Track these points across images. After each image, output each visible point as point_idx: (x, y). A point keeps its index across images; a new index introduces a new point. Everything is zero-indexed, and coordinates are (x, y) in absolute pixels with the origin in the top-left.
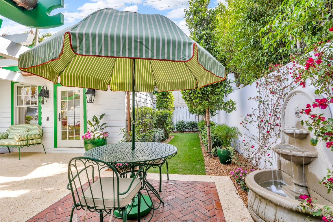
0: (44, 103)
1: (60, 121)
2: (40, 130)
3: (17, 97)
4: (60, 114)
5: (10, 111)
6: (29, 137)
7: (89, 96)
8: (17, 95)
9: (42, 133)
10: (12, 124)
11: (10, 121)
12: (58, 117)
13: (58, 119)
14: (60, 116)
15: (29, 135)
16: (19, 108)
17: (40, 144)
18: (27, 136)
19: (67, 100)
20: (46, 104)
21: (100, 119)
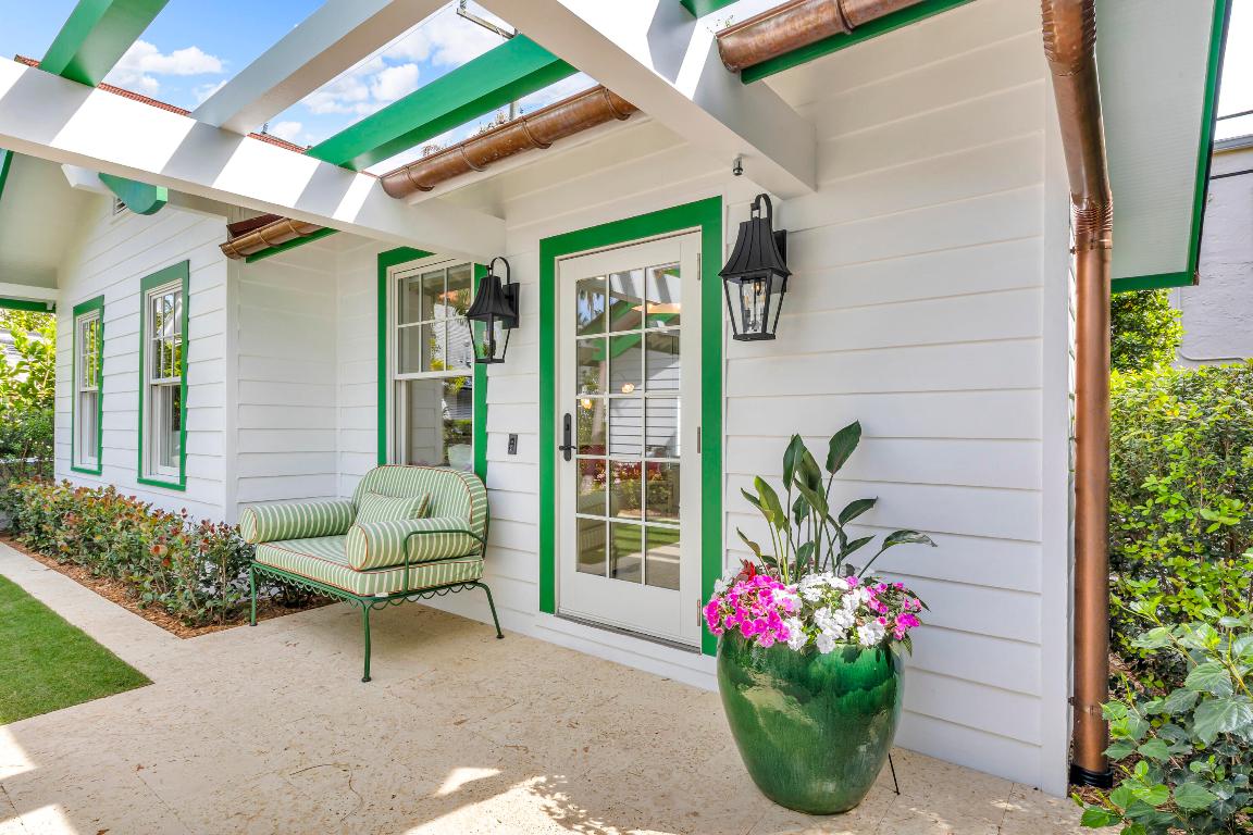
0: (495, 357)
1: (568, 458)
2: (475, 505)
3: (401, 331)
4: (568, 417)
5: (375, 402)
6: (417, 549)
7: (742, 296)
8: (401, 321)
9: (487, 524)
10: (382, 461)
11: (375, 448)
12: (559, 440)
13: (561, 448)
14: (568, 428)
15: (417, 539)
16: (410, 383)
17: (475, 582)
18: (406, 543)
19: (607, 335)
20: (502, 361)
21: (834, 464)
